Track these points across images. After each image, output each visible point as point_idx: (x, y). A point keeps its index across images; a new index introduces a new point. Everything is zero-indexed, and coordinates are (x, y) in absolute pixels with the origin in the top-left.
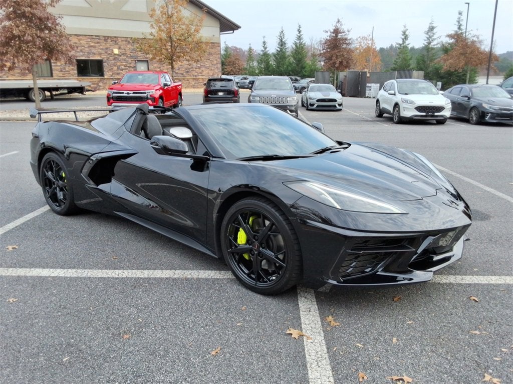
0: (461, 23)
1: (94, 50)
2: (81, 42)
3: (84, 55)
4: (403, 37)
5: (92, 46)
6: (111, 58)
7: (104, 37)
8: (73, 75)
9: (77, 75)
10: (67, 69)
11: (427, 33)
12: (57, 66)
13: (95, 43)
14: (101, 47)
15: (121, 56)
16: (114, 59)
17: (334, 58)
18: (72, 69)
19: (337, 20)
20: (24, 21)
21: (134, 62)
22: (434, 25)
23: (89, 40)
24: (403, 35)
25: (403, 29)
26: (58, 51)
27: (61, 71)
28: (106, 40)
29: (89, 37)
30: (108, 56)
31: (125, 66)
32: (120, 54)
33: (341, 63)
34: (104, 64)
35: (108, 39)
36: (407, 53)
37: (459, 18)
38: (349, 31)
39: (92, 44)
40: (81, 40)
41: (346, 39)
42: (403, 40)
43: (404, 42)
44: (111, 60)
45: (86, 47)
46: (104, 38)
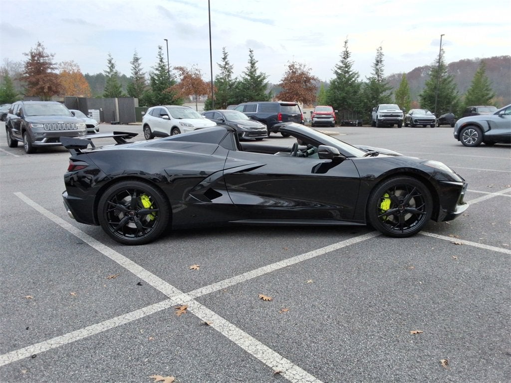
0: (162, 56)
4: (110, 66)
11: (133, 64)
17: (41, 83)
19: (37, 44)
22: (138, 57)
24: (109, 64)
25: (109, 58)
33: (50, 88)
36: (116, 81)
37: (160, 52)
38: (53, 56)
41: (51, 64)
42: (110, 68)
43: (111, 71)
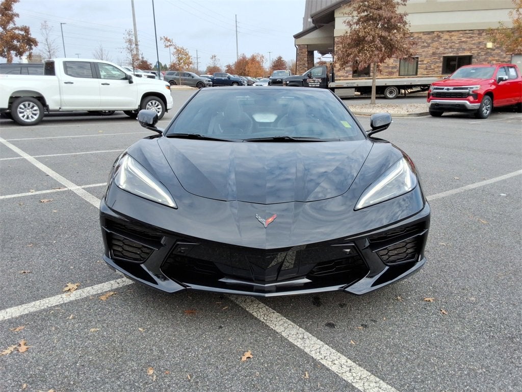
1: (464, 46)
2: (453, 38)
3: (452, 51)
5: (463, 42)
6: (483, 53)
7: (479, 30)
8: (437, 73)
9: (441, 73)
10: (432, 67)
12: (423, 64)
13: (467, 38)
14: (473, 42)
15: (494, 50)
16: (486, 54)
18: (438, 67)
20: (371, 22)
21: (510, 56)
23: (462, 35)
26: (396, 48)
27: (426, 69)
28: (480, 34)
29: (462, 32)
30: (479, 51)
31: (497, 61)
32: (494, 48)
34: (473, 59)
35: (483, 32)
39: (464, 40)
40: (452, 36)
44: (482, 56)
45: (457, 44)
46: (478, 32)
